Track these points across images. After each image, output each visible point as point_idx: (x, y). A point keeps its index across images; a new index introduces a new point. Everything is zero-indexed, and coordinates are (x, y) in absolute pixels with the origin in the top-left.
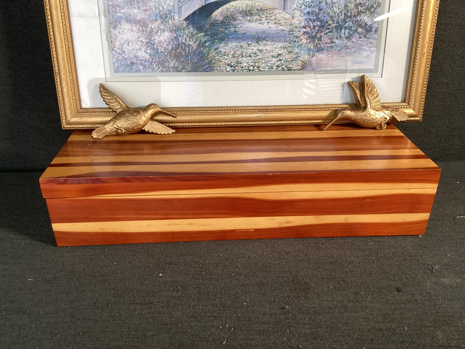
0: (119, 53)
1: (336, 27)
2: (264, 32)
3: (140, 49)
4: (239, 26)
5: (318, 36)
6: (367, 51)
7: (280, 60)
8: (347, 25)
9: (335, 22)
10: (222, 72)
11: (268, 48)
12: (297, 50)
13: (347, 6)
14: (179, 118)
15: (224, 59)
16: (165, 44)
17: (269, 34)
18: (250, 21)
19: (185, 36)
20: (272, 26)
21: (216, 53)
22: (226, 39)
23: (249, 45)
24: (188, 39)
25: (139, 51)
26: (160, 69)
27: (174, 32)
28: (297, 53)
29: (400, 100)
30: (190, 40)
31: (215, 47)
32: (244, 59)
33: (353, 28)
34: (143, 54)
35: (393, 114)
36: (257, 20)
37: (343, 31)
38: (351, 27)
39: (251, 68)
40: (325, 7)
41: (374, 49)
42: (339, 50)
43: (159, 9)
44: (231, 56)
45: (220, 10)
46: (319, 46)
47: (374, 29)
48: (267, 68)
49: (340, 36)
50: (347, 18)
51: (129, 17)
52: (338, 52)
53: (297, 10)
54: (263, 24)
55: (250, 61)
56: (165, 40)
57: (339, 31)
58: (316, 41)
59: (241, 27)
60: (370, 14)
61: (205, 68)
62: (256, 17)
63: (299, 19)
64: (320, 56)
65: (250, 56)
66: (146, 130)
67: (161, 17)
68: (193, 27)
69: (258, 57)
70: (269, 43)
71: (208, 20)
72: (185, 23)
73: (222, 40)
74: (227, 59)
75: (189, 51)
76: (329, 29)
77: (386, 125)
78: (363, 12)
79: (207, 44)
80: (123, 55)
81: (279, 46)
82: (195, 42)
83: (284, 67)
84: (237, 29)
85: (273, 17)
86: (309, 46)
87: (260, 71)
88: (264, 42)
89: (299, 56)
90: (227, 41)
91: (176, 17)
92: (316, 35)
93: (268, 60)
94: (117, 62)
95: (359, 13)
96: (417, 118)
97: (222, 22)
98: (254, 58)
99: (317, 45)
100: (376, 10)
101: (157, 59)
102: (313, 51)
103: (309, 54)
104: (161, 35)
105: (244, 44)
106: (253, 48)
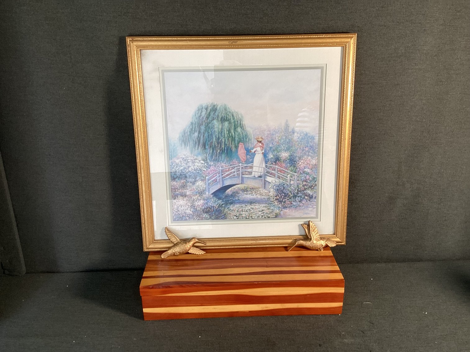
0: (176, 212)
1: (293, 196)
2: (254, 199)
3: (188, 209)
4: (241, 197)
5: (284, 200)
6: (311, 208)
7: (263, 213)
8: (299, 195)
9: (292, 194)
10: (231, 219)
11: (257, 207)
12: (272, 208)
13: (299, 186)
14: (208, 244)
15: (232, 213)
16: (201, 206)
17: (257, 200)
18: (246, 194)
19: (211, 202)
20: (258, 196)
21: (228, 210)
22: (234, 203)
23: (246, 206)
24: (213, 203)
25: (187, 210)
26: (198, 218)
27: (205, 200)
28: (273, 209)
29: (332, 233)
30: (214, 204)
31: (227, 207)
32: (243, 212)
33: (302, 197)
34: (189, 212)
35: (327, 243)
36: (250, 194)
37: (297, 198)
38: (301, 196)
39: (248, 217)
40: (286, 187)
41: (315, 207)
42: (296, 208)
43: (198, 189)
44: (236, 211)
45: (230, 189)
46: (284, 206)
47: (314, 197)
48: (256, 217)
49: (296, 200)
50: (299, 192)
51: (182, 194)
52: (295, 209)
53: (272, 188)
54: (253, 195)
55: (247, 214)
56: (201, 204)
57: (295, 198)
58: (283, 203)
59: (242, 197)
60: (311, 189)
61: (222, 217)
62: (250, 192)
63: (272, 193)
64: (285, 211)
65: (247, 211)
66: (190, 252)
67: (199, 193)
68: (216, 197)
69: (251, 212)
70: (257, 204)
71: (224, 194)
72: (212, 196)
73: (231, 203)
74: (234, 213)
75: (213, 209)
76: (289, 197)
77: (323, 249)
78: (307, 189)
79: (223, 206)
80: (178, 212)
81: (263, 206)
82: (217, 205)
83: (266, 216)
84: (239, 198)
85: (259, 192)
86: (279, 205)
87: (253, 218)
88: (254, 204)
89: (274, 211)
90: (234, 204)
91: (207, 193)
92: (282, 200)
93: (257, 213)
94: (175, 216)
95: (305, 189)
96: (342, 244)
97: (231, 195)
98: (249, 212)
99: (283, 205)
100: (314, 188)
101: (196, 213)
102: (281, 208)
103: (279, 209)
104: (198, 202)
105: (243, 205)
106: (248, 207)
